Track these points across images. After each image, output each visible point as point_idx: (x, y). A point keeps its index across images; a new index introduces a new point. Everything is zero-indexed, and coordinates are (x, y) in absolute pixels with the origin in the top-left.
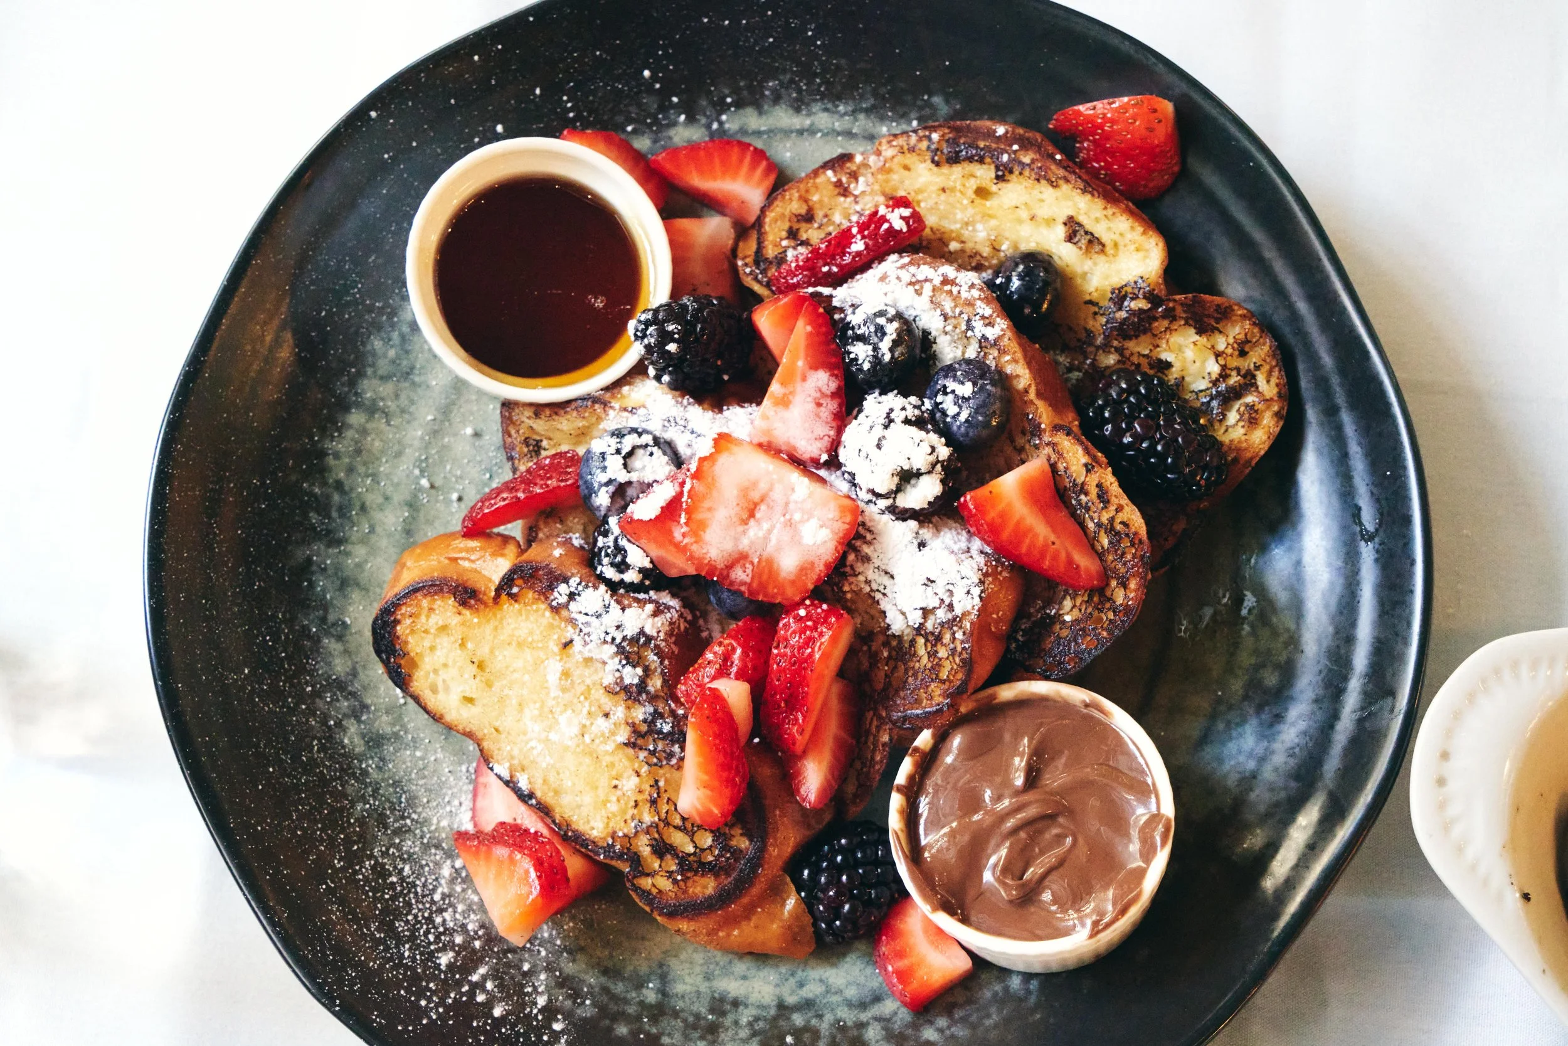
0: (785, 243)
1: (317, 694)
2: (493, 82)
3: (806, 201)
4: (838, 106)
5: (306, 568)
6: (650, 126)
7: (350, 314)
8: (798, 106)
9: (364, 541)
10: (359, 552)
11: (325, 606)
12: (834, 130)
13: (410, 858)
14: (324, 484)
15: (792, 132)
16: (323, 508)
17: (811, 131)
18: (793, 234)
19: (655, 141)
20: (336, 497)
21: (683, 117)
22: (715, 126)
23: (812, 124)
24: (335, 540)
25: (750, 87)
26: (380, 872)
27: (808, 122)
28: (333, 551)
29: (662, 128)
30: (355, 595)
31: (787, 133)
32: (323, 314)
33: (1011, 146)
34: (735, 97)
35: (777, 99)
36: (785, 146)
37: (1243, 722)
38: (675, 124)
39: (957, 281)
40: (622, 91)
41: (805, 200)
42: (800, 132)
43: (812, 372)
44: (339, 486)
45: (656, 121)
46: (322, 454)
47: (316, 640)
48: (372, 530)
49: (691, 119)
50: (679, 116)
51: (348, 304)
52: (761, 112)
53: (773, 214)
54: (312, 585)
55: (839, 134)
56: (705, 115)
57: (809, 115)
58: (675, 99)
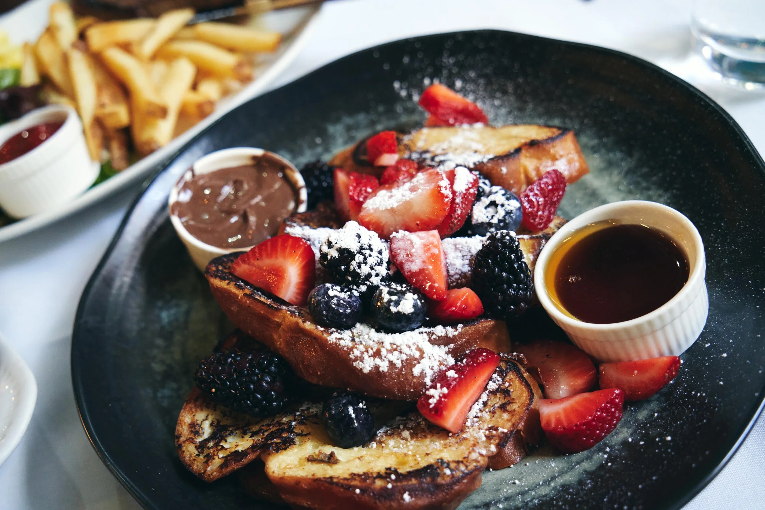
0: (507, 384)
1: (582, 123)
2: (748, 361)
3: (510, 412)
4: (539, 501)
5: (630, 154)
6: (645, 424)
7: (712, 237)
8: (565, 487)
9: (618, 184)
10: (616, 177)
11: (609, 150)
12: (533, 490)
13: (499, 107)
14: (654, 183)
15: (559, 475)
16: (645, 177)
17: (547, 482)
18: (506, 392)
19: (636, 420)
20: (644, 184)
21: (630, 440)
22: (608, 450)
23: (549, 485)
24: (629, 172)
25: (602, 477)
26: (505, 92)
27: (552, 485)
28: (626, 168)
29: (639, 427)
30: (602, 165)
31: (562, 473)
32: (722, 224)
33: (393, 487)
34: (607, 467)
35: (581, 482)
36: (558, 467)
37: (170, 323)
38: (631, 435)
39: (372, 358)
40: (676, 422)
41: (512, 413)
42: (553, 478)
43: (421, 268)
44: (648, 189)
45: (644, 428)
46: (666, 190)
47: (600, 138)
48: (619, 190)
49: (625, 443)
50: (633, 440)
51: (716, 239)
52: (585, 471)
53: (524, 395)
54: (621, 151)
55: (529, 490)
56: (618, 450)
57: (555, 488)
58: (642, 443)
